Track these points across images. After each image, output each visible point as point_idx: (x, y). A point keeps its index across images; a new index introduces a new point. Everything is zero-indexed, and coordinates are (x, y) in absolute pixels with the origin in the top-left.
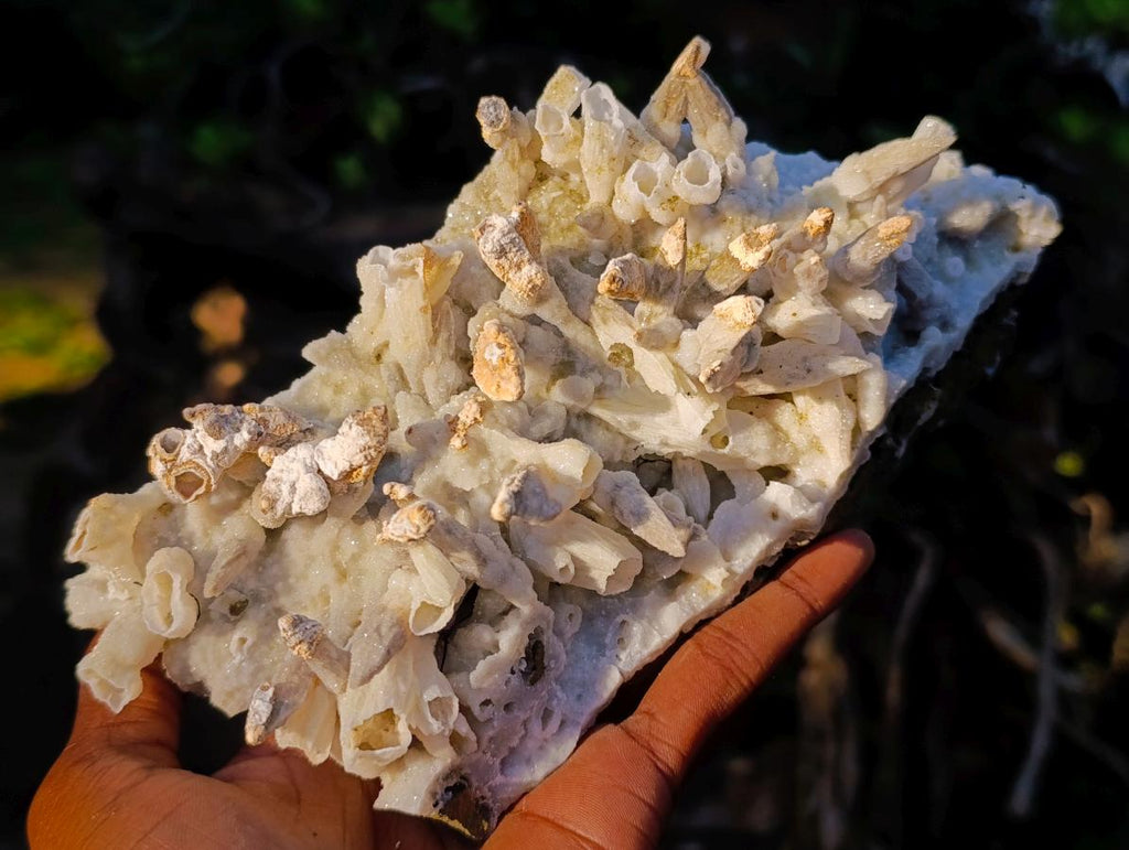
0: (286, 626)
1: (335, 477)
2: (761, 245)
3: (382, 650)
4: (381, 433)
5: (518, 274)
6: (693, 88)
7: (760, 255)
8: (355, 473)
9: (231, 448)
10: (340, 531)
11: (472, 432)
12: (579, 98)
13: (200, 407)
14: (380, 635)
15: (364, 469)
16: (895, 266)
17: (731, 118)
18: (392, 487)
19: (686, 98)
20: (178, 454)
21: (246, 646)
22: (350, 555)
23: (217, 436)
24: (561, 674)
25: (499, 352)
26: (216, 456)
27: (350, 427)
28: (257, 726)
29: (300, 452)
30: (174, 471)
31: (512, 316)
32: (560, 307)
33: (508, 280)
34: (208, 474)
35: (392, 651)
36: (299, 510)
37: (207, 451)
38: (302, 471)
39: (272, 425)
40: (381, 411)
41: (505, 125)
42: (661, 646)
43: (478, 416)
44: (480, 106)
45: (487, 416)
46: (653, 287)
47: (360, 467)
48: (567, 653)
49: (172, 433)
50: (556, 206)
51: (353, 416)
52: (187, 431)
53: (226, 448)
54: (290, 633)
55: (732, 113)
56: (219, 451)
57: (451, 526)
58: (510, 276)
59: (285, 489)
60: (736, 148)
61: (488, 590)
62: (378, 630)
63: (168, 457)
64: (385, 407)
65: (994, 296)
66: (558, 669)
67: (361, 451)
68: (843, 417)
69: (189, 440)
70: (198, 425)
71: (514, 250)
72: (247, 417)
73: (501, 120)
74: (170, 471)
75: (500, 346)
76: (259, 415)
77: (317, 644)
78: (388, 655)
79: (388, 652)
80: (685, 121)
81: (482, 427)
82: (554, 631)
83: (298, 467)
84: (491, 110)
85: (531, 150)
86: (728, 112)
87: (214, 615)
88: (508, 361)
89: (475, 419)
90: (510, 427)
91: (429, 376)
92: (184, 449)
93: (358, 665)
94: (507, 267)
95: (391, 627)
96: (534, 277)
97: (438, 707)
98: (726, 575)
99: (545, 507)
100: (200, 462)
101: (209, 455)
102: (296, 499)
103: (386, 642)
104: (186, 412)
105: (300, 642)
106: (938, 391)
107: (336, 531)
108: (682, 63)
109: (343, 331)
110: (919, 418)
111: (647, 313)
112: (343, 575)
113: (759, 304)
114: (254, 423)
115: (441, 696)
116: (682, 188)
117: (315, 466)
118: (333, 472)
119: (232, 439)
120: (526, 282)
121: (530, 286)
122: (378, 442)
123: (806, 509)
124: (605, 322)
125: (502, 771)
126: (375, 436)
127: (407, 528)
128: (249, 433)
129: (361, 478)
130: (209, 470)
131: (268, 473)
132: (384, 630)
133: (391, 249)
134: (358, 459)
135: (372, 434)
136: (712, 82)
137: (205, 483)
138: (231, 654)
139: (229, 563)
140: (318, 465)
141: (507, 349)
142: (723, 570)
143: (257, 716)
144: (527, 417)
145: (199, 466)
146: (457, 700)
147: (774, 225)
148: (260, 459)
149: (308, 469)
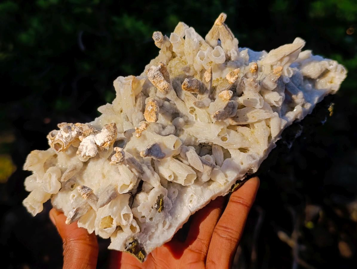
0: (79, 189)
1: (100, 145)
2: (235, 75)
3: (108, 197)
4: (113, 131)
5: (160, 85)
6: (221, 29)
7: (234, 78)
8: (106, 144)
9: (70, 136)
10: (104, 163)
11: (143, 133)
12: (184, 32)
13: (63, 123)
14: (108, 193)
15: (109, 143)
16: (284, 85)
17: (233, 38)
18: (117, 148)
19: (219, 32)
20: (55, 137)
21: (75, 198)
22: (107, 170)
23: (67, 132)
24: (170, 210)
25: (151, 107)
26: (66, 138)
27: (104, 129)
28: (69, 219)
29: (91, 137)
30: (54, 143)
31: (159, 98)
32: (174, 95)
33: (157, 86)
34: (63, 143)
35: (112, 198)
36: (88, 155)
37: (64, 137)
38: (90, 143)
39: (84, 130)
40: (113, 125)
41: (161, 40)
42: (204, 204)
43: (145, 128)
44: (153, 34)
45: (148, 127)
46: (202, 89)
47: (107, 142)
48: (173, 204)
49: (54, 131)
50: (177, 65)
51: (105, 126)
52: (59, 131)
53: (69, 136)
54: (81, 191)
55: (233, 36)
56: (67, 137)
57: (134, 161)
58: (157, 85)
59: (84, 148)
60: (234, 47)
61: (145, 182)
62: (108, 191)
63: (52, 138)
64: (115, 123)
65: (323, 97)
66: (169, 209)
67: (107, 137)
68: (264, 132)
69: (59, 133)
70: (62, 129)
71: (158, 77)
72: (77, 127)
73: (159, 39)
74: (53, 142)
75: (152, 106)
76: (80, 127)
77: (90, 195)
78: (110, 199)
79: (110, 198)
80: (219, 40)
81: (146, 131)
82: (167, 196)
83: (89, 142)
84: (157, 35)
85: (170, 48)
86: (232, 36)
87: (66, 188)
88: (153, 110)
89: (144, 128)
90: (155, 131)
91: (134, 116)
92: (57, 136)
93: (100, 202)
94: (156, 82)
95: (112, 191)
96: (165, 85)
97: (126, 216)
98: (225, 181)
99: (159, 155)
100: (61, 140)
101: (64, 138)
102: (87, 151)
103: (110, 195)
104: (59, 125)
105: (84, 194)
106: (302, 127)
107: (103, 163)
108: (218, 21)
109: (111, 103)
110: (295, 135)
111: (200, 97)
112: (104, 176)
113: (231, 93)
114: (78, 129)
115: (127, 213)
116: (213, 58)
117: (94, 142)
118: (99, 144)
119: (71, 133)
120: (162, 87)
121: (163, 88)
122: (112, 134)
123: (251, 161)
124: (188, 100)
125: (150, 240)
126: (111, 132)
127: (115, 159)
128: (77, 131)
129: (108, 146)
130: (63, 142)
131: (81, 144)
132: (109, 192)
133: (124, 77)
134: (106, 140)
135: (110, 131)
136: (227, 27)
137: (62, 146)
138: (70, 200)
139: (70, 171)
140: (95, 141)
141: (154, 107)
142: (224, 180)
143: (70, 216)
144: (161, 129)
145: (61, 141)
146: (133, 215)
147: (239, 69)
148: (79, 140)
149: (91, 142)
